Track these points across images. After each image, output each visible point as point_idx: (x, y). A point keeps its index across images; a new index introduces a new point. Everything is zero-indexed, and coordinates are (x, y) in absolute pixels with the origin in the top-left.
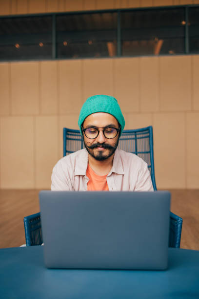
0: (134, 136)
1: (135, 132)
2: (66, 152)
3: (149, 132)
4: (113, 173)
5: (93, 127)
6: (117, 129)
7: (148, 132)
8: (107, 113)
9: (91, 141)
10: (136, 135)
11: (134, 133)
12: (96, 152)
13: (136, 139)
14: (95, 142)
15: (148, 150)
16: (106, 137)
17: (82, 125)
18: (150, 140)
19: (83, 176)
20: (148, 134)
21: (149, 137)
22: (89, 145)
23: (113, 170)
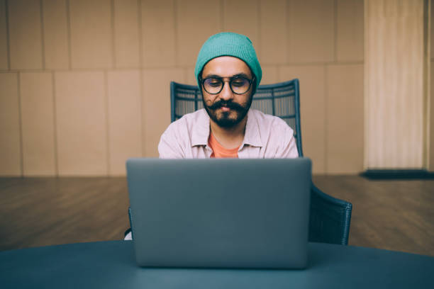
0: (269, 95)
1: (272, 89)
2: (176, 116)
3: (294, 88)
4: (246, 146)
5: (215, 77)
6: (249, 81)
7: (291, 88)
8: (235, 57)
9: (212, 98)
10: (273, 93)
11: (269, 90)
12: (219, 113)
13: (273, 98)
14: (218, 99)
15: (291, 113)
16: (233, 92)
17: (200, 74)
18: (295, 99)
19: (204, 147)
20: (292, 91)
21: (294, 94)
22: (209, 104)
23: (246, 141)
